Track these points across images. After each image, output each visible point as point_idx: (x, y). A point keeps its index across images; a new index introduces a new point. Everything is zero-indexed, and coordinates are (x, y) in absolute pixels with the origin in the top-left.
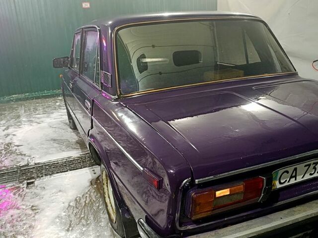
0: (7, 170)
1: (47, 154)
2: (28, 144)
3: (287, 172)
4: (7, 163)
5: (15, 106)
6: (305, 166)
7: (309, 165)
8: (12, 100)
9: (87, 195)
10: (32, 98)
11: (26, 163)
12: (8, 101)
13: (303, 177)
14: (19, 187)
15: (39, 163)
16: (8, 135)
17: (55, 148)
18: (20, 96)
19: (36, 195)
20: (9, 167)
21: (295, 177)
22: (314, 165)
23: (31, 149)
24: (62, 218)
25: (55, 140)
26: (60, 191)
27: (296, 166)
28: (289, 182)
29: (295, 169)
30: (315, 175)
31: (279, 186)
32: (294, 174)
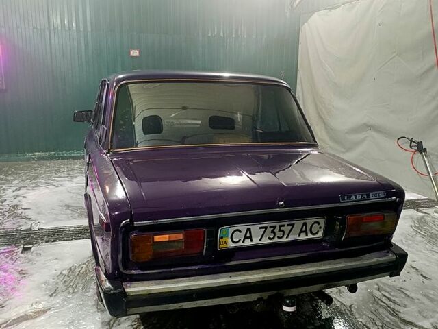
0: (6, 232)
1: (55, 220)
2: (37, 208)
4: (8, 226)
5: (36, 166)
6: (261, 228)
7: (265, 228)
8: (33, 159)
9: (84, 266)
10: (58, 158)
11: (28, 227)
12: (28, 160)
13: (260, 240)
14: (13, 251)
15: (42, 229)
16: (18, 196)
17: (67, 214)
18: (43, 154)
19: (29, 260)
20: (8, 230)
21: (250, 237)
22: (272, 229)
23: (39, 213)
24: (49, 284)
25: (68, 206)
26: (56, 259)
27: (249, 227)
28: (243, 242)
29: (249, 230)
30: (276, 240)
31: (233, 245)
32: (248, 235)
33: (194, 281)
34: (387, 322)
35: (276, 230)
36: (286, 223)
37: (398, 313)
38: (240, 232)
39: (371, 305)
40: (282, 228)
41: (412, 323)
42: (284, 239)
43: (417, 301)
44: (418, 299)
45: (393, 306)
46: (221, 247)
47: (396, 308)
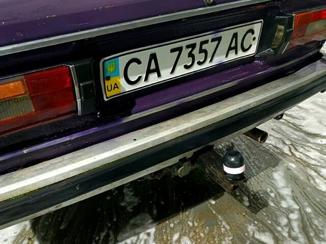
3: (138, 61)
6: (173, 51)
7: (180, 49)
13: (172, 72)
21: (157, 70)
22: (190, 49)
27: (152, 51)
28: (146, 79)
29: (153, 57)
30: (196, 68)
31: (128, 88)
32: (153, 66)
33: (72, 161)
34: (295, 139)
35: (196, 52)
36: (210, 37)
37: (301, 127)
38: (139, 62)
39: (272, 124)
40: (204, 47)
41: (318, 135)
42: (207, 65)
43: (312, 111)
44: (312, 109)
45: (292, 121)
46: (109, 94)
47: (297, 122)
